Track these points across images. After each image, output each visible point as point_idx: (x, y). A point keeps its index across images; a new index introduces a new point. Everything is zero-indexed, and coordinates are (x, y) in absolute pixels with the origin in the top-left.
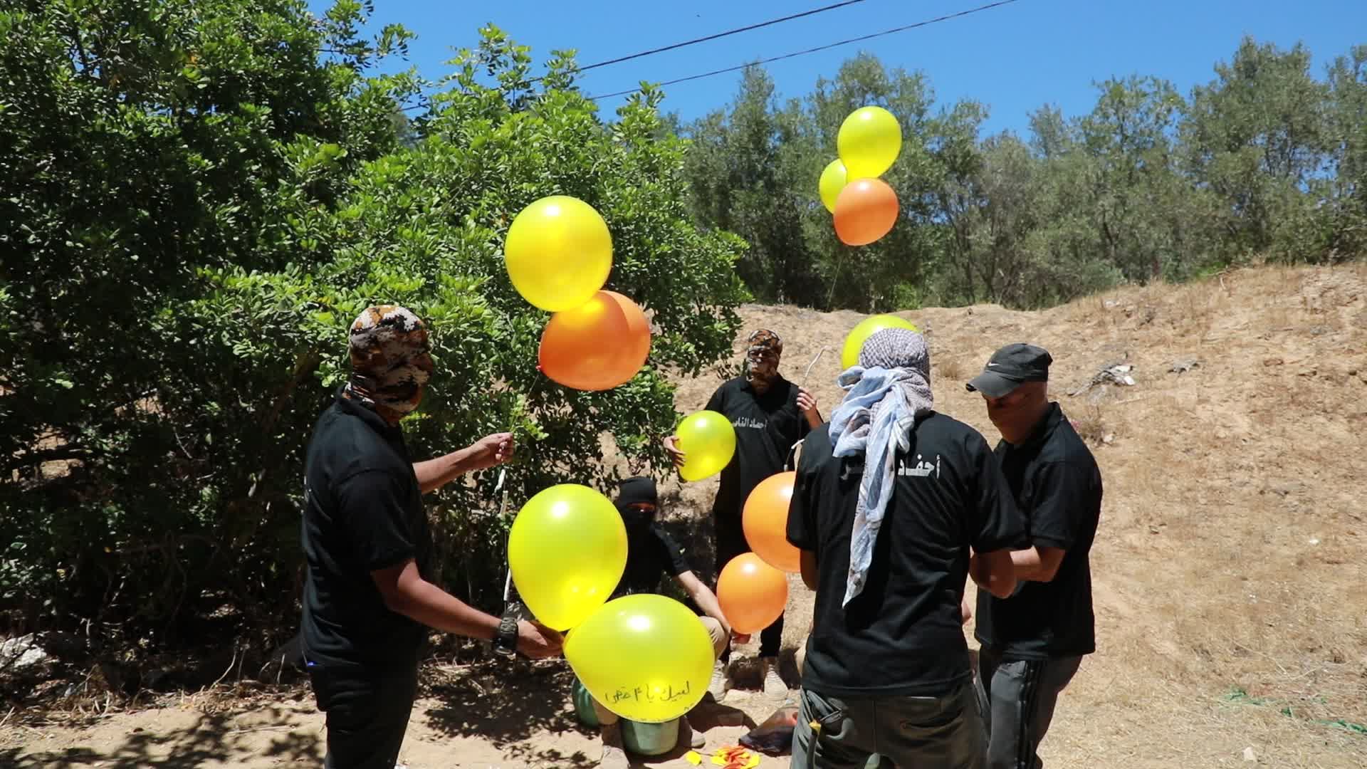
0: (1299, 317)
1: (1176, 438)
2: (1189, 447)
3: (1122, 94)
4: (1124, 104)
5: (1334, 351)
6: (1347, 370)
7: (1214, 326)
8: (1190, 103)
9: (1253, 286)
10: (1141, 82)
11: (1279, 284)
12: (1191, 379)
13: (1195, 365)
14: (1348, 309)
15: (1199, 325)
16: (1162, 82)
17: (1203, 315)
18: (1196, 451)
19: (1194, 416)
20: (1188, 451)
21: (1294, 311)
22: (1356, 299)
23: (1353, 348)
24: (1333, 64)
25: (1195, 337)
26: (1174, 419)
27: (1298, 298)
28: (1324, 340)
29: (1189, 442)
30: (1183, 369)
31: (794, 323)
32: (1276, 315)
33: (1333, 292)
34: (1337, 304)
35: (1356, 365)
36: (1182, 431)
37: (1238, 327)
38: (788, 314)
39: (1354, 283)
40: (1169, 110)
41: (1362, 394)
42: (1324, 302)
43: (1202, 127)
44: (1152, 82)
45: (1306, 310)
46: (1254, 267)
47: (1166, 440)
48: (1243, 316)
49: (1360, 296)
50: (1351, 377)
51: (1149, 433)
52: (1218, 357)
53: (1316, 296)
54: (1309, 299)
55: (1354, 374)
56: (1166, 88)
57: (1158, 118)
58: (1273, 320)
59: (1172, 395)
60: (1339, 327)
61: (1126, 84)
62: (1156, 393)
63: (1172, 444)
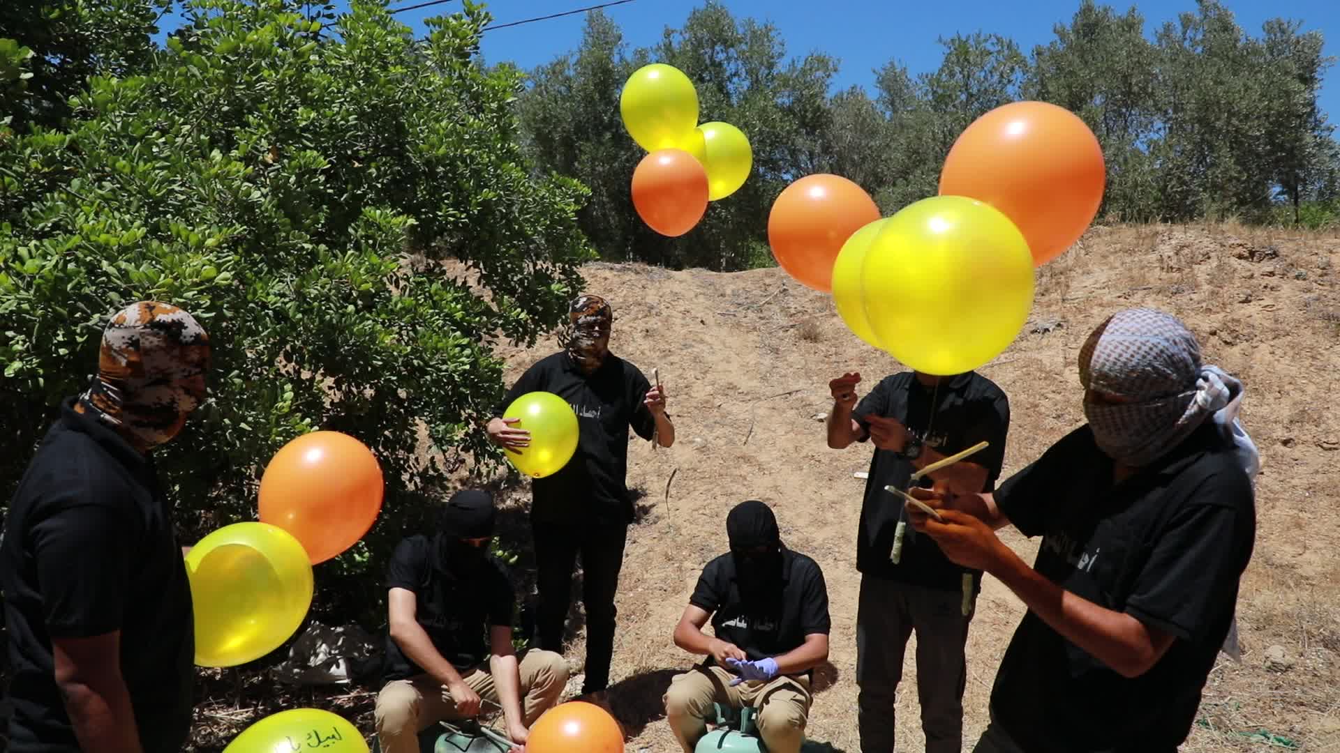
0: (1155, 276)
1: (1043, 402)
2: (1059, 412)
3: (967, 52)
4: (969, 62)
5: (1193, 310)
6: (1208, 330)
7: (1074, 284)
8: (1032, 63)
9: (1108, 244)
10: (986, 41)
11: (1135, 242)
12: (1054, 340)
13: (1059, 325)
14: (1203, 267)
15: (1058, 283)
16: (1006, 41)
17: (1061, 273)
18: (1067, 417)
19: (1061, 379)
20: (1058, 417)
21: (1151, 269)
22: (1209, 258)
23: (1210, 307)
24: (1162, 31)
25: (1055, 296)
26: (1043, 383)
27: (1153, 257)
28: (1183, 299)
29: (1059, 407)
30: (1047, 330)
31: (644, 282)
32: (1135, 273)
33: (1186, 251)
34: (1193, 263)
35: (1216, 325)
36: (1050, 396)
37: (1098, 286)
38: (637, 273)
39: (1206, 241)
40: (1012, 69)
41: (1224, 354)
42: (1179, 261)
43: (1043, 85)
44: (995, 41)
45: (1163, 268)
46: (1108, 224)
47: (1037, 406)
48: (1101, 275)
49: (1212, 254)
50: (1212, 337)
51: (1018, 398)
52: (1080, 317)
53: (1171, 254)
54: (1165, 258)
55: (1214, 333)
56: (1009, 47)
57: (1002, 76)
58: (1132, 279)
59: (1039, 357)
60: (1195, 287)
61: (971, 42)
62: (1023, 355)
63: (1043, 410)
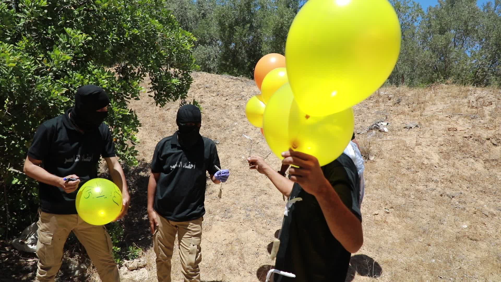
0: (465, 110)
1: (403, 161)
2: (409, 167)
3: (399, 6)
4: (400, 11)
5: (480, 127)
6: (486, 137)
7: (427, 109)
8: (426, 13)
9: (446, 93)
10: (408, 2)
11: (458, 93)
12: (414, 132)
13: (417, 126)
14: (488, 108)
15: (420, 107)
16: (416, 3)
17: (422, 103)
18: (413, 169)
19: (413, 151)
20: (408, 169)
21: (464, 106)
22: (491, 104)
23: (489, 127)
24: (486, 5)
25: (418, 113)
26: (404, 152)
27: (466, 101)
28: (476, 122)
29: (409, 164)
30: (411, 128)
32: (456, 107)
33: (481, 100)
34: (483, 105)
35: (490, 135)
36: (407, 158)
37: (438, 111)
39: (491, 97)
40: (418, 15)
41: (492, 150)
42: (477, 104)
43: (430, 22)
44: (412, 3)
45: (469, 106)
46: (447, 84)
47: (399, 162)
48: (440, 106)
49: (493, 102)
50: (487, 141)
51: (391, 157)
52: (427, 124)
53: (474, 100)
54: (471, 101)
55: (488, 139)
56: (418, 5)
57: (413, 17)
58: (454, 109)
59: (405, 139)
60: (483, 116)
61: (402, 2)
62: (398, 138)
63: (402, 165)
